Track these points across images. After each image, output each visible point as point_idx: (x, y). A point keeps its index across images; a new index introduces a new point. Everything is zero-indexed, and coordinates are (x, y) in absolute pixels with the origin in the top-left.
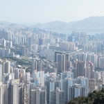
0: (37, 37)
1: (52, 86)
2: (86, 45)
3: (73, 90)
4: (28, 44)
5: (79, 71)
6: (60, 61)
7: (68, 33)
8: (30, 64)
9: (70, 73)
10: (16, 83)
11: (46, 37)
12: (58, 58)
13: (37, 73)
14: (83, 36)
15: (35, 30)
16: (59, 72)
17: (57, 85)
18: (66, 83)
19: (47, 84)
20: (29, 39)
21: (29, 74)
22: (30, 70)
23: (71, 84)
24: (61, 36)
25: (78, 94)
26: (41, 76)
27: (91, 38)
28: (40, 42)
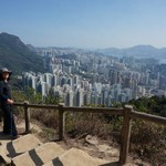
0: (97, 59)
1: (106, 93)
2: (133, 66)
3: (120, 97)
5: (126, 84)
7: (120, 57)
8: (91, 77)
9: (119, 85)
11: (104, 59)
12: (111, 75)
13: (96, 84)
14: (131, 59)
15: (96, 54)
16: (112, 84)
17: (110, 93)
18: (116, 93)
19: (103, 92)
20: (92, 61)
21: (91, 85)
23: (119, 93)
24: (115, 58)
25: (123, 100)
27: (137, 61)
28: (100, 63)
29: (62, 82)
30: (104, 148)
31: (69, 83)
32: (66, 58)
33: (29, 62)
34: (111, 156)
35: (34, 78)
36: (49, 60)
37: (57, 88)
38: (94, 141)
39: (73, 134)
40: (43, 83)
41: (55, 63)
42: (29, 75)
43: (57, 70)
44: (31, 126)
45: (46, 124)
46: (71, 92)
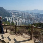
0: (24, 13)
1: (26, 22)
4: (22, 15)
6: (28, 18)
9: (30, 20)
10: (20, 21)
14: (33, 13)
16: (28, 20)
17: (27, 22)
19: (25, 22)
22: (22, 19)
23: (30, 22)
24: (29, 13)
25: (31, 24)
26: (24, 20)
29: (15, 19)
30: (26, 36)
31: (17, 19)
32: (16, 13)
33: (6, 14)
34: (28, 38)
35: (7, 18)
37: (14, 21)
38: (24, 34)
39: (18, 33)
41: (13, 14)
43: (13, 16)
44: (8, 31)
45: (11, 30)
46: (17, 22)
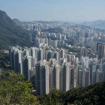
8: (79, 51)
13: (83, 58)
15: (83, 27)
17: (98, 67)
19: (91, 66)
20: (78, 34)
21: (78, 59)
22: (79, 56)
28: (87, 36)
29: (48, 57)
31: (55, 57)
32: (52, 32)
35: (20, 52)
36: (35, 34)
37: (44, 63)
40: (29, 57)
41: (41, 37)
42: (16, 49)
43: (43, 44)
46: (57, 66)
